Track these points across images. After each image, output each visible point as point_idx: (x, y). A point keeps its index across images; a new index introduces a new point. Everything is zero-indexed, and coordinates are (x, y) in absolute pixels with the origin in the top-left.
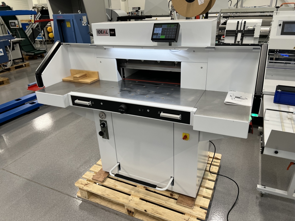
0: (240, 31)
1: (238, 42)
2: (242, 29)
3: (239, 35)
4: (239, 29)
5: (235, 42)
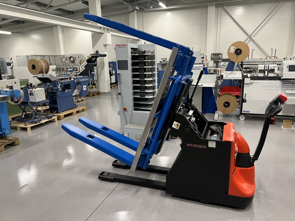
0: (266, 70)
1: (266, 75)
2: (267, 69)
3: (266, 72)
4: (266, 69)
5: (264, 75)
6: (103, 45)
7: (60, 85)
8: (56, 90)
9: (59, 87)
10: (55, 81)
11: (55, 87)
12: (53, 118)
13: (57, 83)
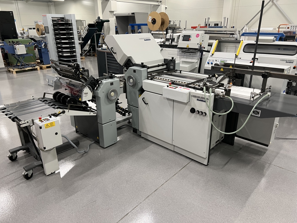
3: (170, 40)
4: (171, 38)
5: (169, 44)
6: (109, 11)
7: (44, 44)
8: (40, 48)
9: (43, 45)
10: (39, 41)
11: (40, 45)
12: (37, 67)
13: (41, 42)
